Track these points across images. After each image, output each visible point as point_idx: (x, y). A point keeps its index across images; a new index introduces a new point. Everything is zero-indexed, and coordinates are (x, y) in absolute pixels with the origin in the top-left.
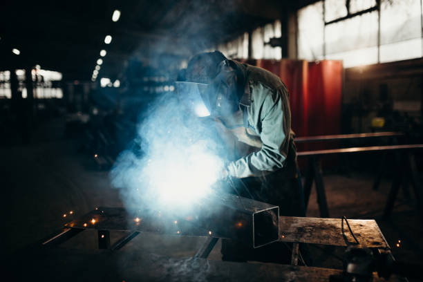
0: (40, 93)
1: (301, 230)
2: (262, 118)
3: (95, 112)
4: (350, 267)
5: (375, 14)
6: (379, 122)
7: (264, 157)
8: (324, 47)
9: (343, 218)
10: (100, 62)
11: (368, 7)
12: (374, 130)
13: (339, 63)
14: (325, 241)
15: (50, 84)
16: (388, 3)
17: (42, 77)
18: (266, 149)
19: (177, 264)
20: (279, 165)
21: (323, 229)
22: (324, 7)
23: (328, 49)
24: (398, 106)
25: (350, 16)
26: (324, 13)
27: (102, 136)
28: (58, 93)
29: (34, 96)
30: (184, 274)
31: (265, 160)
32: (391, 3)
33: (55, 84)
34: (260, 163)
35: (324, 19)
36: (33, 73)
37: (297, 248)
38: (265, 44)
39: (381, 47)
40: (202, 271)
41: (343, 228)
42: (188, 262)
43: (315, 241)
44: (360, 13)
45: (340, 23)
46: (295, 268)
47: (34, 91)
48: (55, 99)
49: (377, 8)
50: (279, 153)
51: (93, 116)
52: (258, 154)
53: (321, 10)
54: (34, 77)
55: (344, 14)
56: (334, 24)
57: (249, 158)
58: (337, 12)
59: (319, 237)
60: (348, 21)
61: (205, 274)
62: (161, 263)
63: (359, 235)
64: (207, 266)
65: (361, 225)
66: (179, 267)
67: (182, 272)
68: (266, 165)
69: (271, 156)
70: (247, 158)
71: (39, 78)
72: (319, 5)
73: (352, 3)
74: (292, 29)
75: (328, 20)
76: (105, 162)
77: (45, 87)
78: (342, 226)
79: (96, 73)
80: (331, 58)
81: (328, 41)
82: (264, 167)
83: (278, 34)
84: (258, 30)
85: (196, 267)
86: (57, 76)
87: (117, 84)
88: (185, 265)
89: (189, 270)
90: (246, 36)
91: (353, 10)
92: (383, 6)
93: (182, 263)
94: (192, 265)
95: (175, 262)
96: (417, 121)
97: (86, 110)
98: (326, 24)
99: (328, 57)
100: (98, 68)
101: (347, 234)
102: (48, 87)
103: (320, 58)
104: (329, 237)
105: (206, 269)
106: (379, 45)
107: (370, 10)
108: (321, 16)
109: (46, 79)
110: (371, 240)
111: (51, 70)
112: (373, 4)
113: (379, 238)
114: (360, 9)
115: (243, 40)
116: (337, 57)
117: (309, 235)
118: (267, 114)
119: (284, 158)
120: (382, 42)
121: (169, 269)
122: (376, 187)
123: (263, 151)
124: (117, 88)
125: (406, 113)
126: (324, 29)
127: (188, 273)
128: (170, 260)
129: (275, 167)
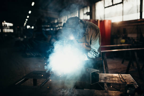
0: (6, 30)
1: (106, 78)
2: (91, 40)
3: (25, 37)
4: (128, 91)
5: (121, 4)
6: (123, 41)
7: (92, 53)
8: (104, 15)
9: (119, 74)
10: (27, 20)
11: (119, 2)
12: (121, 43)
13: (110, 21)
14: (115, 82)
15: (9, 27)
16: (126, 1)
17: (6, 25)
18: (93, 51)
19: (65, 91)
20: (97, 56)
21: (113, 78)
22: (104, 2)
23: (106, 16)
24: (129, 36)
25: (113, 5)
26: (104, 4)
27: (28, 45)
28: (12, 31)
29: (3, 31)
30: (69, 94)
31: (93, 54)
32: (127, 1)
33: (11, 28)
34: (91, 55)
35: (104, 6)
36: (3, 23)
37: (106, 84)
38: (84, 14)
39: (124, 16)
40: (75, 93)
41: (120, 77)
42: (69, 90)
43: (111, 82)
44: (117, 4)
45: (110, 7)
46: (107, 91)
47: (3, 30)
48: (11, 33)
49: (122, 3)
50: (97, 52)
51: (24, 39)
52: (90, 52)
53: (103, 3)
54: (3, 25)
55: (111, 4)
56: (108, 8)
57: (87, 54)
58: (109, 4)
59: (112, 80)
60: (113, 7)
61: (76, 94)
62: (60, 91)
63: (126, 80)
64: (76, 91)
65: (126, 76)
66: (66, 92)
67: (68, 94)
68: (93, 56)
69: (95, 53)
70: (86, 54)
71: (5, 25)
72: (103, 1)
73: (114, 1)
74: (93, 9)
75: (106, 6)
76: (30, 54)
77: (7, 29)
78: (119, 76)
79: (25, 24)
80: (107, 19)
81: (106, 13)
82: (92, 56)
83: (89, 11)
84: (82, 10)
85: (72, 92)
86: (11, 25)
87: (33, 27)
88: (68, 91)
89: (70, 93)
90: (78, 12)
91: (114, 3)
92: (124, 2)
93: (67, 91)
94: (71, 91)
95: (65, 90)
96: (136, 40)
97: (22, 37)
98: (105, 8)
99: (106, 19)
100: (26, 22)
101: (122, 79)
102: (8, 28)
103: (103, 19)
104: (116, 80)
105: (76, 92)
106: (123, 15)
107: (120, 3)
108: (103, 5)
109: (7, 26)
110: (130, 81)
111: (9, 23)
112: (121, 1)
113: (133, 81)
114: (117, 3)
115: (76, 13)
116: (109, 19)
117: (109, 80)
118: (93, 38)
119: (99, 53)
120: (124, 14)
121: (63, 93)
122: (123, 63)
123: (92, 51)
124: (33, 29)
125: (132, 38)
126: (104, 9)
127: (70, 94)
128: (63, 90)
129: (96, 57)
